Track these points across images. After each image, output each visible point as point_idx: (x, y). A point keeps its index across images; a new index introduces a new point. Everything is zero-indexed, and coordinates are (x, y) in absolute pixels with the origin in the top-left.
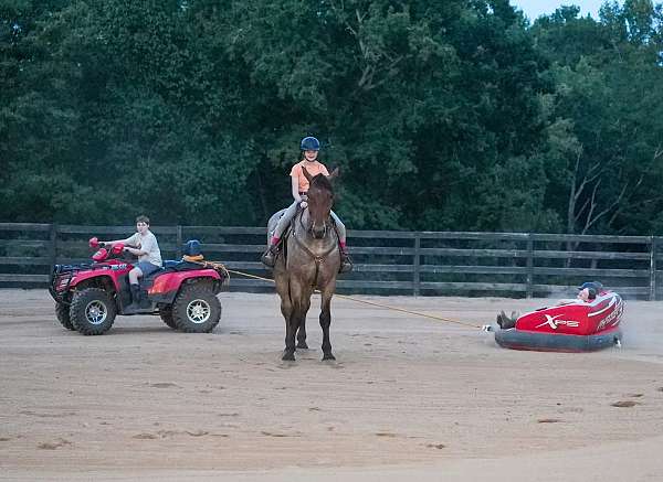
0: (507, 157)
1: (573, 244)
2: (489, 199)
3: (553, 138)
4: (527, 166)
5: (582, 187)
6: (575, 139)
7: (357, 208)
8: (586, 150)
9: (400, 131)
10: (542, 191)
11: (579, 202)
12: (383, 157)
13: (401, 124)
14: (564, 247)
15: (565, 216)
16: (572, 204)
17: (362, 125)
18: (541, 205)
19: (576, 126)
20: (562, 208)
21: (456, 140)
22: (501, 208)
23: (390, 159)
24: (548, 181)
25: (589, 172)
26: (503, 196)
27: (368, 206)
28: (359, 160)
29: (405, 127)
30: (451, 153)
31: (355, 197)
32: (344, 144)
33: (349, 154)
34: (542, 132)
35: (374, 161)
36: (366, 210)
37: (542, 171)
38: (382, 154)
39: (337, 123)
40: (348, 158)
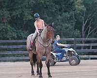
0: (62, 13)
1: (84, 41)
2: (57, 27)
3: (76, 6)
4: (69, 16)
5: (86, 22)
6: (83, 6)
7: (14, 32)
8: (87, 9)
9: (27, 6)
10: (74, 24)
11: (86, 27)
12: (22, 15)
13: (27, 4)
14: (81, 42)
15: (81, 31)
16: (83, 27)
17: (15, 4)
18: (74, 28)
19: (84, 2)
20: (80, 29)
21: (45, 8)
22: (61, 30)
23: (24, 15)
24: (76, 20)
25: (88, 17)
26: (61, 26)
27: (18, 31)
28: (14, 16)
29: (29, 5)
30: (44, 13)
31: (13, 28)
32: (9, 11)
33: (11, 14)
34: (73, 4)
35: (19, 16)
36: (17, 32)
37: (74, 17)
38: (22, 14)
39: (6, 4)
40: (11, 15)
